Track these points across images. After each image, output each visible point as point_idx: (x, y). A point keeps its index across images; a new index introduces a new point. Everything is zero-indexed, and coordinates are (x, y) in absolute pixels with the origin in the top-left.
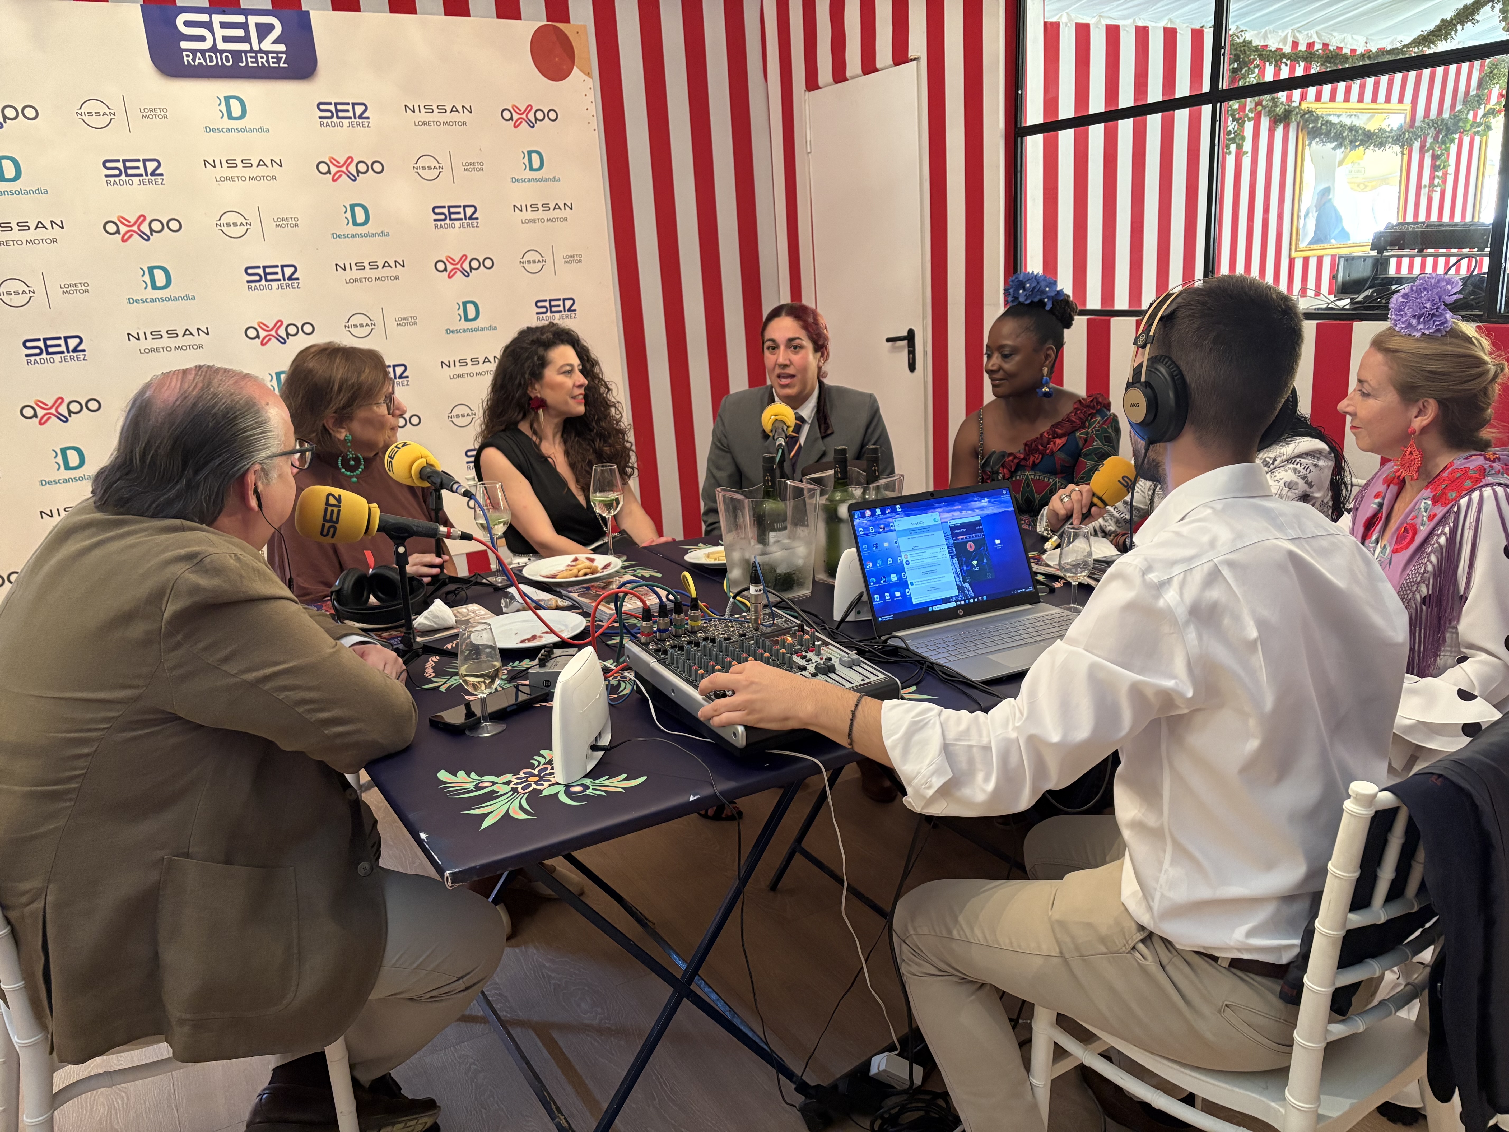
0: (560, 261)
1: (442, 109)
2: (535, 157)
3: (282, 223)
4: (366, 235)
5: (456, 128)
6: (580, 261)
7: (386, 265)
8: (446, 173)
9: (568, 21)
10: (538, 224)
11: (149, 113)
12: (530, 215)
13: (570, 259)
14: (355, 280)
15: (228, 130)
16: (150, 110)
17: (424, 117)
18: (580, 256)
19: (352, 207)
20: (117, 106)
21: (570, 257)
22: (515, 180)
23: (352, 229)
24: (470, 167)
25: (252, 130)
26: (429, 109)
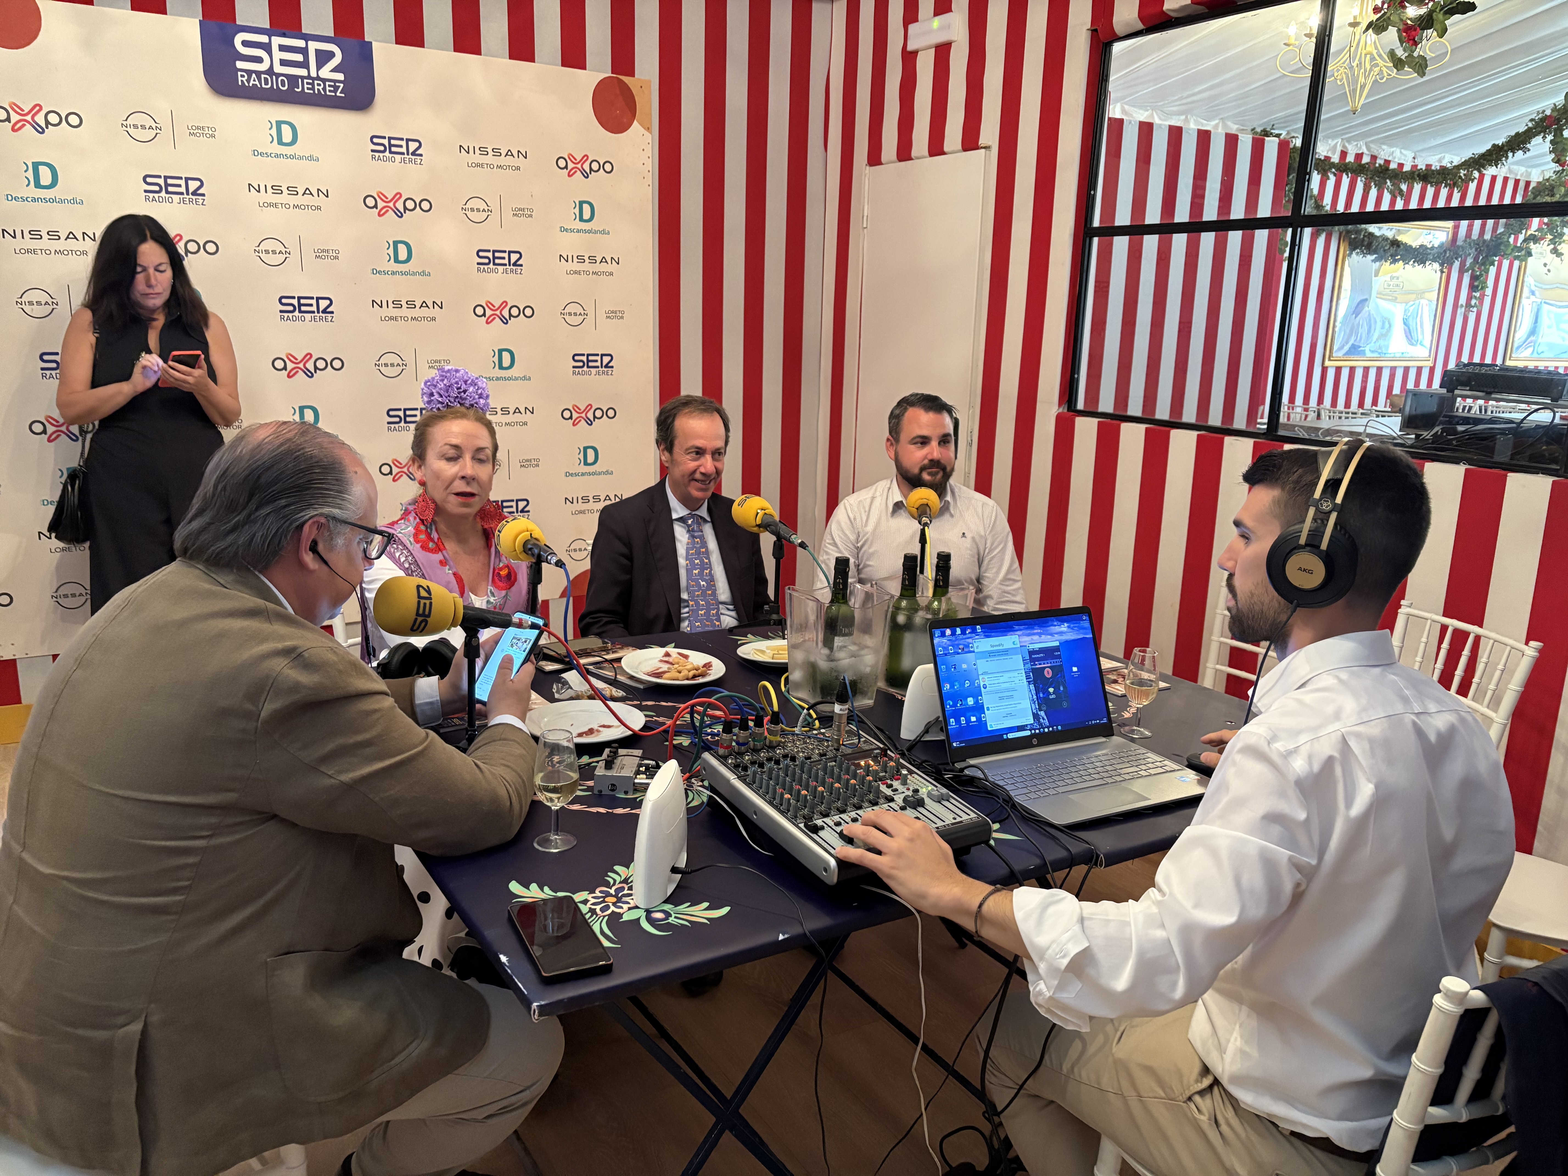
0: (602, 316)
1: (497, 152)
2: (586, 208)
3: (322, 254)
4: (406, 273)
5: (509, 172)
6: (622, 318)
7: (424, 305)
8: (495, 216)
9: (632, 74)
10: (583, 277)
11: (197, 131)
12: (575, 266)
13: (613, 315)
14: (391, 318)
15: (277, 156)
16: (198, 128)
17: (478, 158)
18: (622, 312)
19: (396, 243)
20: (164, 121)
21: (612, 312)
22: (564, 230)
23: (394, 266)
24: (519, 212)
25: (301, 158)
26: (483, 151)
